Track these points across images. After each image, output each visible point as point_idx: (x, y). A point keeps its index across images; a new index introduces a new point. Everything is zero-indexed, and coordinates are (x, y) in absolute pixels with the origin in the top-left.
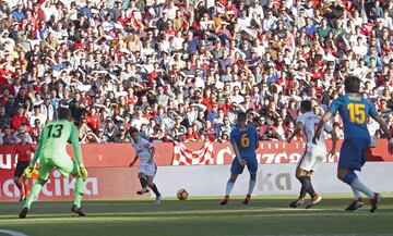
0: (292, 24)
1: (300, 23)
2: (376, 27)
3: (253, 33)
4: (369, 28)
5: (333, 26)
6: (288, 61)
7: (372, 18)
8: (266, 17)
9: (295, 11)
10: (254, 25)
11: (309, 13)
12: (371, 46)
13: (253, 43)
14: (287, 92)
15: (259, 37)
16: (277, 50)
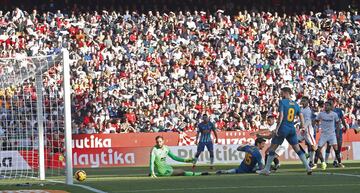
0: (248, 62)
1: (253, 62)
2: (296, 64)
3: (225, 68)
4: (292, 65)
5: (271, 64)
6: (246, 84)
7: (294, 59)
8: (233, 58)
9: (249, 55)
10: (226, 62)
11: (258, 56)
12: (293, 76)
13: (225, 74)
14: (245, 102)
15: (229, 70)
16: (240, 78)
